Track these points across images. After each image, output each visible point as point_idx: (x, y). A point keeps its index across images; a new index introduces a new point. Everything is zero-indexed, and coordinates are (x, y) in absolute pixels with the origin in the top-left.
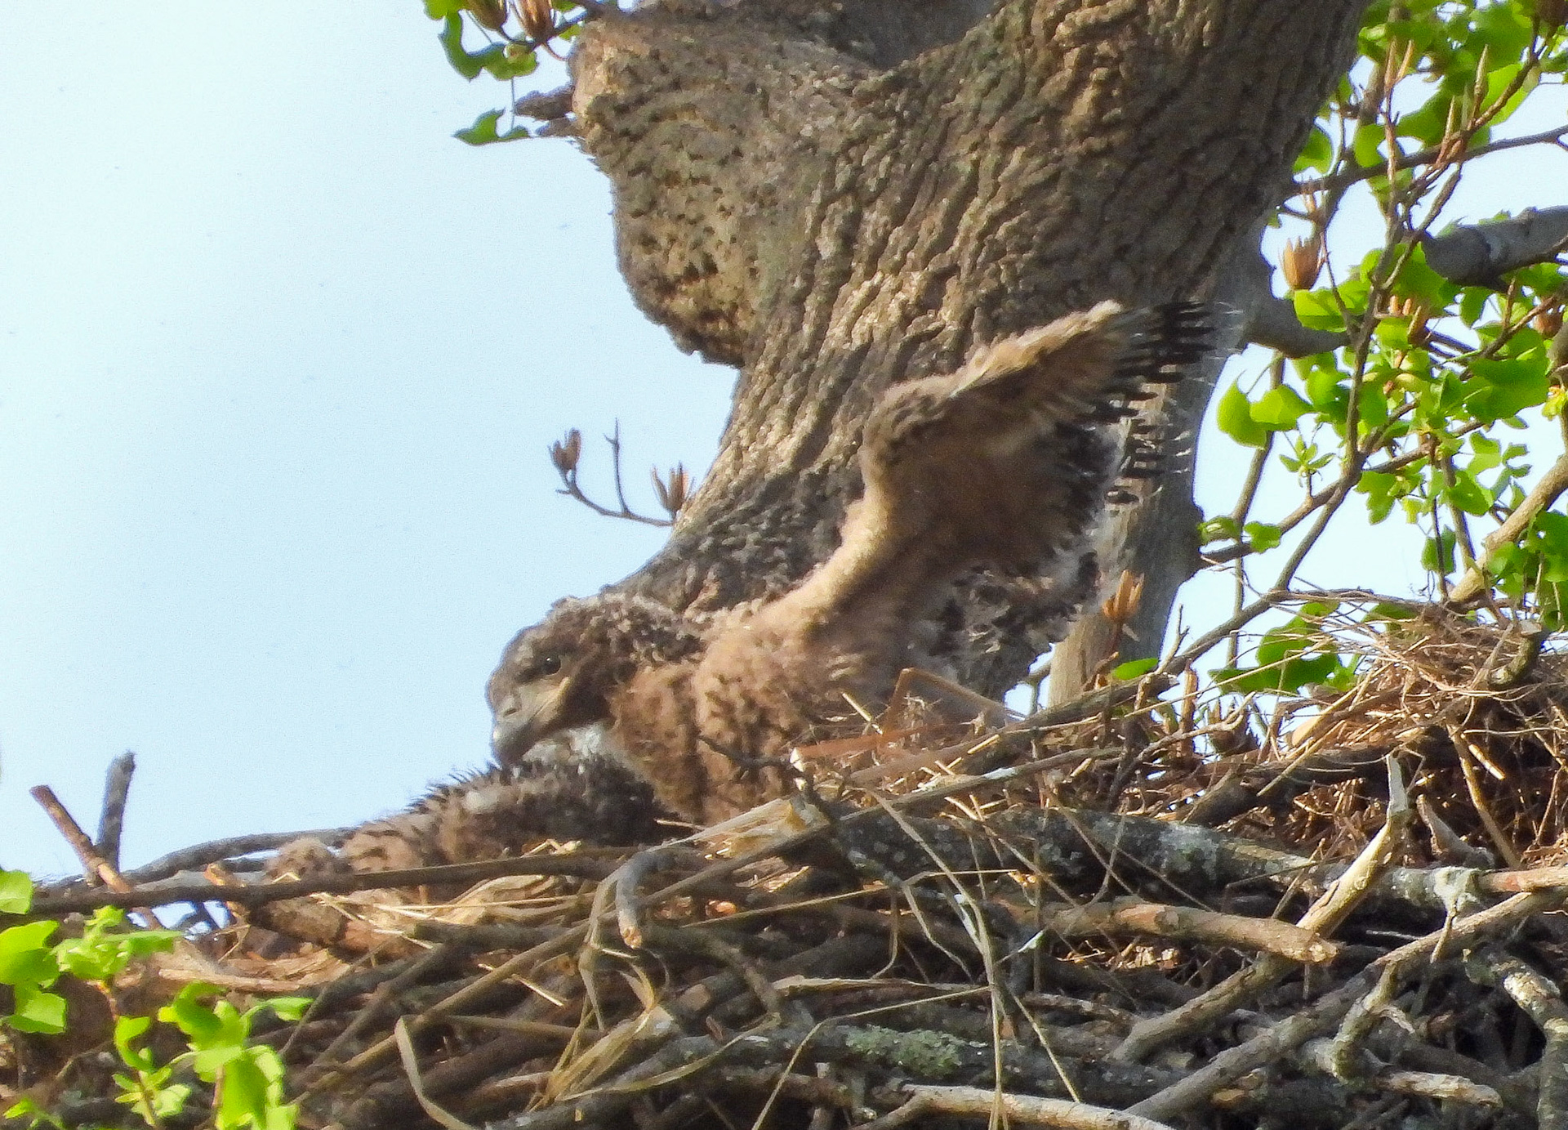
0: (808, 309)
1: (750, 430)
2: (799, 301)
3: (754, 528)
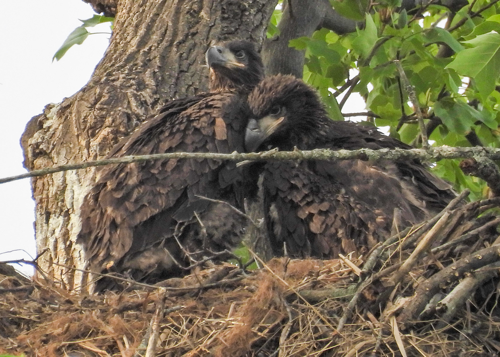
1: (120, 36)
3: (122, 73)
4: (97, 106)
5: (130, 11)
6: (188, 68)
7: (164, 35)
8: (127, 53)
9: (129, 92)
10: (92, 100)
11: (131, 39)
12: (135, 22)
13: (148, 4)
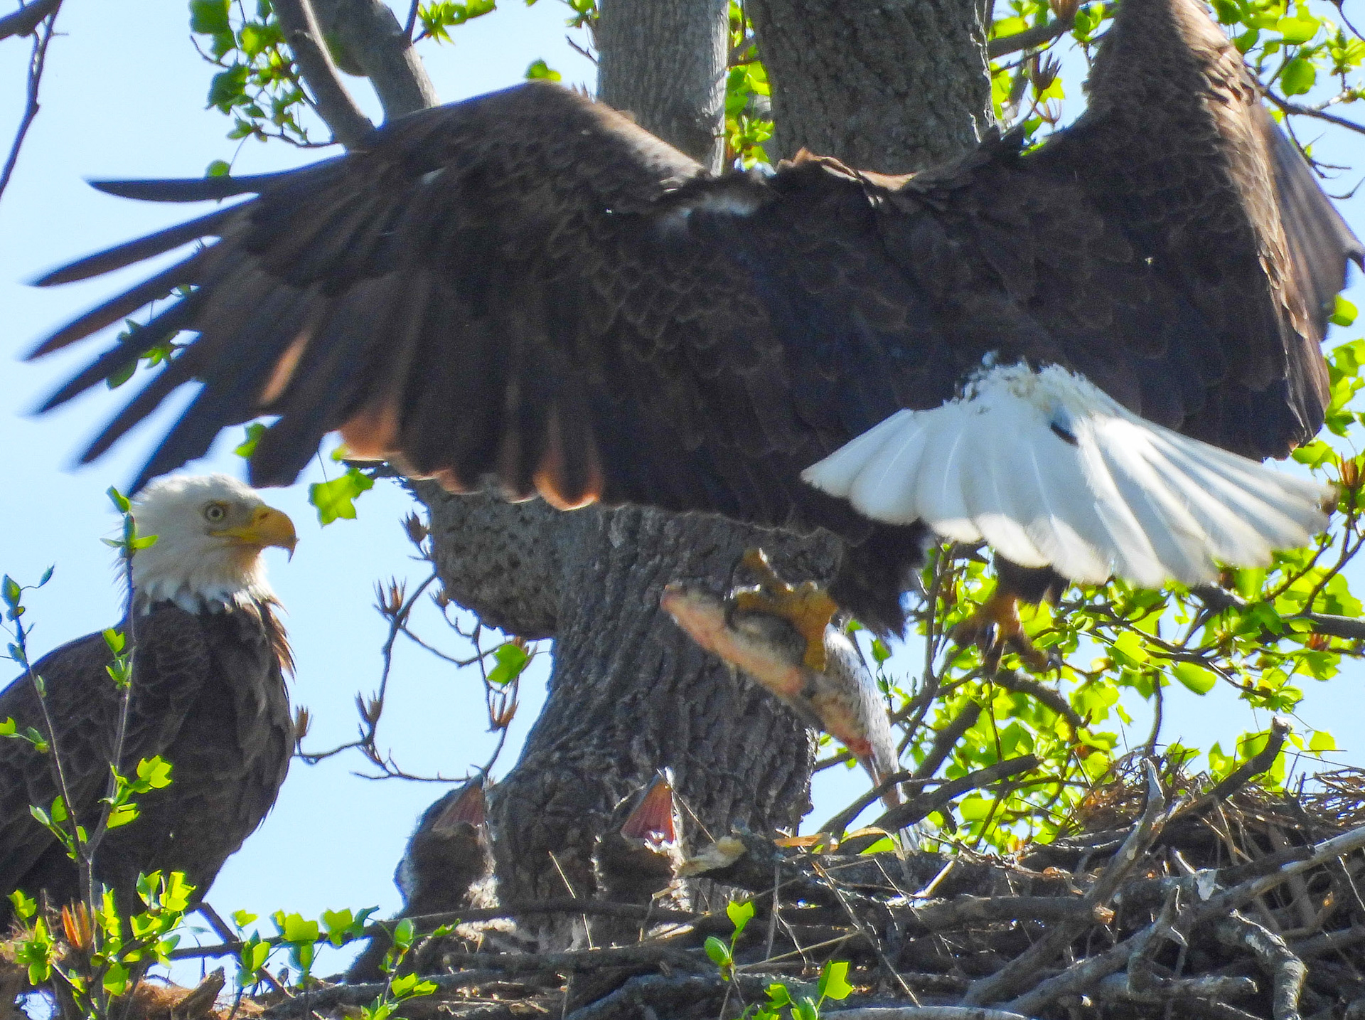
0: (608, 584)
1: (573, 674)
2: (601, 578)
3: (588, 745)
4: (548, 808)
5: (587, 628)
6: (708, 733)
7: (658, 672)
8: (591, 707)
9: (607, 779)
10: (538, 797)
11: (597, 681)
12: (600, 647)
13: (622, 614)
